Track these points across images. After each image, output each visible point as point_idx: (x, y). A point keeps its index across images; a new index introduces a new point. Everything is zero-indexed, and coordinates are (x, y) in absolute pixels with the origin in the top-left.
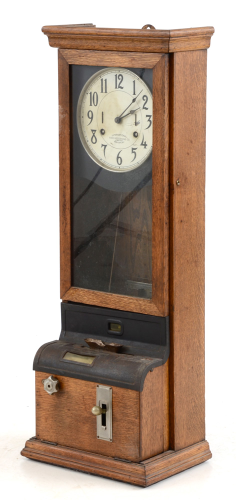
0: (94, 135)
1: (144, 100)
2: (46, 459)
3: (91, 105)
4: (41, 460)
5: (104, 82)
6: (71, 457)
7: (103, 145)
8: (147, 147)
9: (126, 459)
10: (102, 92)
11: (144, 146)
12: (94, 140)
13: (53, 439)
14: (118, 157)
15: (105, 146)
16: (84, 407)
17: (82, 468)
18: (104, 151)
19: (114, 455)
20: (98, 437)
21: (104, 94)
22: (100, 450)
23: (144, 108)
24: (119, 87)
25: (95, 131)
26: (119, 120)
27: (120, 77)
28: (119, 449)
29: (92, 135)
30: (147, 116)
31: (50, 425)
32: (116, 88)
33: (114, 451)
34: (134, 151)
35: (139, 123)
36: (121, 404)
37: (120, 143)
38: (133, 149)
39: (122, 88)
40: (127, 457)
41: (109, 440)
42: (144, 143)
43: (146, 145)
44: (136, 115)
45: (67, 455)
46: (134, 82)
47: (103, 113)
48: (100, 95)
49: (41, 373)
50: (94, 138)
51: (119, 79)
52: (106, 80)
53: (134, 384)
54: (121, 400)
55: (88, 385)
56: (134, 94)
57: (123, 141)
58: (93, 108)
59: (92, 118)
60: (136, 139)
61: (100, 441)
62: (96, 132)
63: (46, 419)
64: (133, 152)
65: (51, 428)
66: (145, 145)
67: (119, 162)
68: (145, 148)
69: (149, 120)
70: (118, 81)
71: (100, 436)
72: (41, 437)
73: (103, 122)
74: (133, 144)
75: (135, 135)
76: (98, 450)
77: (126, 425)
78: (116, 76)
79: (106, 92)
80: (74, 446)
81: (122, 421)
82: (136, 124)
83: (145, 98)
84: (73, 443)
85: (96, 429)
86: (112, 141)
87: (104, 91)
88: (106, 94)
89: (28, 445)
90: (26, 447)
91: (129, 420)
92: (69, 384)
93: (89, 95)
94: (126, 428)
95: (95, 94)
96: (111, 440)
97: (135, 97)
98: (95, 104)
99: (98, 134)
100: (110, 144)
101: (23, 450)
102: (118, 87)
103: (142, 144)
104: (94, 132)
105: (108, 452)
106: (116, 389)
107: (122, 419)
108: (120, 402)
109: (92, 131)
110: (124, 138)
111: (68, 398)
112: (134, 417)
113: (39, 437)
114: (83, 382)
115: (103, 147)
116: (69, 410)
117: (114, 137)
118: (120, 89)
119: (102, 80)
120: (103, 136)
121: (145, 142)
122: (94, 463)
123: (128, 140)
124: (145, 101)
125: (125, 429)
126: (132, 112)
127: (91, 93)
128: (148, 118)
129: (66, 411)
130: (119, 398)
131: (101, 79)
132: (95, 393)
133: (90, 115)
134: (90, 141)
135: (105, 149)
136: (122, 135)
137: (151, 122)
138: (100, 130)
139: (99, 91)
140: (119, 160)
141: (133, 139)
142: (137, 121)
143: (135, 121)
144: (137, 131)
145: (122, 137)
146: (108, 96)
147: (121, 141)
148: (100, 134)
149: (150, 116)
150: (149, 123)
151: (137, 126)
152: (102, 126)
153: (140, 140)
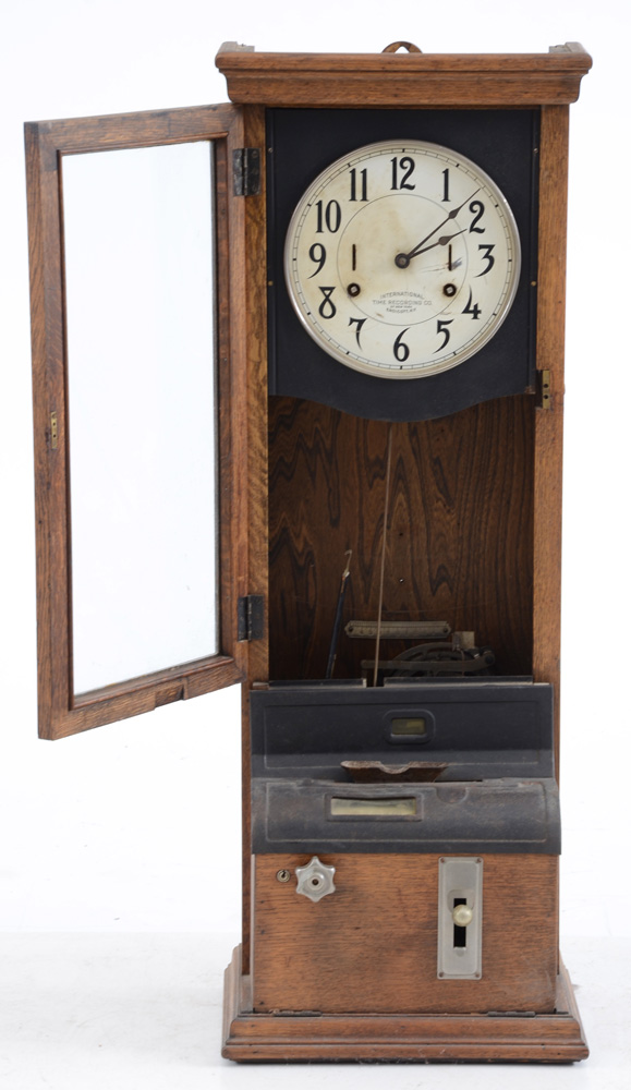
0: (327, 299)
1: (473, 212)
2: (301, 1052)
3: (320, 230)
4: (286, 1057)
5: (359, 177)
6: (371, 1032)
7: (352, 321)
8: (479, 315)
9: (518, 1011)
10: (353, 198)
11: (472, 315)
12: (327, 310)
13: (308, 1002)
14: (397, 345)
15: (361, 322)
16: (401, 914)
17: (409, 1052)
18: (358, 335)
19: (484, 1008)
20: (441, 975)
21: (359, 203)
22: (443, 1002)
23: (472, 229)
24: (403, 186)
25: (331, 289)
26: (403, 261)
27: (407, 164)
28: (498, 992)
29: (323, 298)
30: (481, 247)
31: (300, 973)
32: (394, 187)
33: (484, 999)
34: (443, 327)
35: (460, 264)
36: (506, 891)
37: (402, 312)
38: (440, 323)
39: (411, 188)
40: (521, 1005)
41: (473, 978)
42: (472, 308)
43: (479, 312)
44: (450, 247)
45: (357, 1032)
46: (446, 172)
47: (354, 247)
48: (346, 207)
49: (276, 856)
50: (327, 305)
51: (404, 168)
52: (364, 172)
53: (543, 841)
54: (507, 881)
55: (414, 862)
56: (446, 199)
57: (414, 306)
58: (326, 238)
59: (322, 261)
60: (448, 300)
61: (446, 983)
62: (334, 291)
63: (288, 962)
64: (439, 330)
65: (303, 978)
66: (476, 312)
67: (401, 355)
68: (475, 317)
69: (487, 257)
70: (401, 173)
71: (445, 971)
72: (269, 1006)
73: (354, 268)
74: (442, 313)
75: (450, 290)
76: (441, 1006)
77: (519, 934)
78: (394, 161)
79: (364, 198)
80: (368, 1009)
81: (510, 928)
82: (451, 267)
83: (477, 207)
84: (367, 1003)
85: (435, 958)
86: (381, 309)
87: (359, 195)
88: (365, 202)
89: (239, 1031)
90: (232, 1036)
91: (529, 921)
92: (358, 868)
93: (315, 208)
94: (519, 942)
95: (333, 206)
96: (477, 976)
97: (451, 206)
98: (333, 227)
99: (339, 297)
100: (374, 316)
101: (227, 1044)
102: (398, 185)
103: (466, 311)
104: (327, 292)
105: (468, 1004)
106: (493, 860)
107: (508, 924)
108: (504, 887)
109: (323, 289)
110: (418, 299)
111: (354, 901)
112: (543, 913)
113: (265, 1006)
114: (400, 858)
115: (355, 324)
116: (357, 928)
117: (387, 299)
118: (404, 190)
119: (353, 172)
120: (355, 299)
121: (476, 306)
122: (438, 1034)
123: (429, 303)
124: (476, 215)
125: (518, 945)
126: (444, 241)
127: (320, 204)
128: (486, 250)
129: (348, 932)
130: (501, 877)
131: (351, 169)
132: (435, 877)
133: (318, 254)
134: (316, 312)
135: (359, 328)
136: (411, 294)
137: (492, 260)
138: (346, 286)
139: (343, 197)
140: (401, 351)
141: (440, 301)
142: (453, 261)
143: (447, 261)
144: (455, 283)
145: (409, 298)
146: (371, 209)
147: (407, 307)
148: (345, 295)
149: (490, 247)
150: (487, 261)
151: (455, 272)
152: (352, 278)
153: (460, 301)
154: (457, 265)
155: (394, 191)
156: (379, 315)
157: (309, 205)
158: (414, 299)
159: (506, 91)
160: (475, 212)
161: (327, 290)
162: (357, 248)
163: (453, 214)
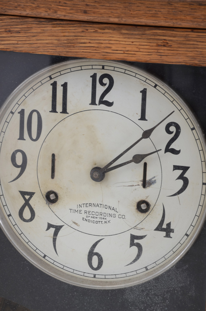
0: (27, 203)
1: (169, 132)
3: (21, 138)
5: (60, 90)
7: (50, 226)
8: (172, 234)
10: (54, 110)
11: (164, 233)
12: (27, 214)
14: (91, 254)
15: (58, 229)
18: (54, 240)
21: (59, 116)
23: (168, 149)
24: (101, 102)
25: (31, 194)
27: (106, 81)
29: (23, 202)
30: (176, 168)
32: (93, 103)
34: (136, 241)
35: (155, 182)
37: (97, 222)
38: (133, 237)
39: (109, 104)
42: (164, 226)
43: (172, 231)
44: (145, 165)
46: (144, 92)
47: (53, 155)
50: (27, 209)
51: (102, 84)
52: (65, 86)
56: (143, 118)
57: (108, 218)
58: (27, 145)
59: (23, 167)
60: (142, 216)
62: (34, 196)
64: (132, 244)
66: (168, 231)
67: (95, 264)
68: (168, 236)
69: (181, 177)
70: (100, 90)
73: (53, 176)
74: (135, 228)
75: (143, 207)
78: (94, 77)
79: (64, 111)
82: (145, 184)
83: (173, 129)
86: (78, 217)
87: (59, 108)
88: (67, 115)
93: (17, 117)
95: (35, 116)
97: (146, 126)
98: (34, 136)
99: (38, 202)
100: (71, 224)
102: (97, 101)
103: (159, 228)
104: (27, 197)
109: (23, 194)
110: (112, 212)
115: (52, 230)
117: (84, 209)
118: (103, 106)
119: (54, 85)
120: (53, 206)
121: (169, 225)
123: (123, 217)
124: (172, 135)
126: (138, 159)
127: (22, 113)
128: (180, 172)
131: (52, 81)
133: (19, 159)
134: (16, 215)
135: (56, 234)
136: (106, 207)
137: (186, 182)
138: (45, 193)
139: (45, 107)
140: (95, 260)
141: (134, 217)
142: (148, 178)
143: (142, 178)
144: (148, 200)
145: (104, 210)
146: (70, 121)
147: (102, 219)
148: (44, 201)
149: (185, 169)
150: (181, 183)
151: (149, 189)
152: (52, 185)
153: (154, 218)
154: (151, 183)
155: (94, 107)
156: (75, 223)
157: (12, 113)
158: (108, 211)
159: (198, 14)
160: (172, 133)
161: (27, 195)
162: (56, 158)
163: (147, 134)
